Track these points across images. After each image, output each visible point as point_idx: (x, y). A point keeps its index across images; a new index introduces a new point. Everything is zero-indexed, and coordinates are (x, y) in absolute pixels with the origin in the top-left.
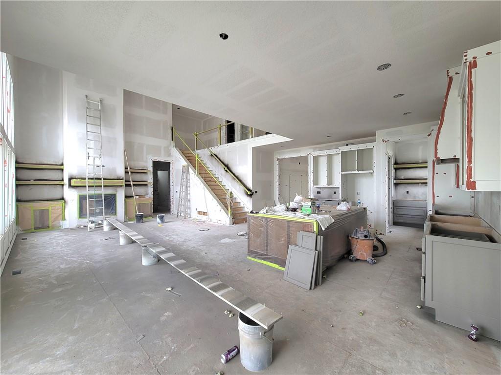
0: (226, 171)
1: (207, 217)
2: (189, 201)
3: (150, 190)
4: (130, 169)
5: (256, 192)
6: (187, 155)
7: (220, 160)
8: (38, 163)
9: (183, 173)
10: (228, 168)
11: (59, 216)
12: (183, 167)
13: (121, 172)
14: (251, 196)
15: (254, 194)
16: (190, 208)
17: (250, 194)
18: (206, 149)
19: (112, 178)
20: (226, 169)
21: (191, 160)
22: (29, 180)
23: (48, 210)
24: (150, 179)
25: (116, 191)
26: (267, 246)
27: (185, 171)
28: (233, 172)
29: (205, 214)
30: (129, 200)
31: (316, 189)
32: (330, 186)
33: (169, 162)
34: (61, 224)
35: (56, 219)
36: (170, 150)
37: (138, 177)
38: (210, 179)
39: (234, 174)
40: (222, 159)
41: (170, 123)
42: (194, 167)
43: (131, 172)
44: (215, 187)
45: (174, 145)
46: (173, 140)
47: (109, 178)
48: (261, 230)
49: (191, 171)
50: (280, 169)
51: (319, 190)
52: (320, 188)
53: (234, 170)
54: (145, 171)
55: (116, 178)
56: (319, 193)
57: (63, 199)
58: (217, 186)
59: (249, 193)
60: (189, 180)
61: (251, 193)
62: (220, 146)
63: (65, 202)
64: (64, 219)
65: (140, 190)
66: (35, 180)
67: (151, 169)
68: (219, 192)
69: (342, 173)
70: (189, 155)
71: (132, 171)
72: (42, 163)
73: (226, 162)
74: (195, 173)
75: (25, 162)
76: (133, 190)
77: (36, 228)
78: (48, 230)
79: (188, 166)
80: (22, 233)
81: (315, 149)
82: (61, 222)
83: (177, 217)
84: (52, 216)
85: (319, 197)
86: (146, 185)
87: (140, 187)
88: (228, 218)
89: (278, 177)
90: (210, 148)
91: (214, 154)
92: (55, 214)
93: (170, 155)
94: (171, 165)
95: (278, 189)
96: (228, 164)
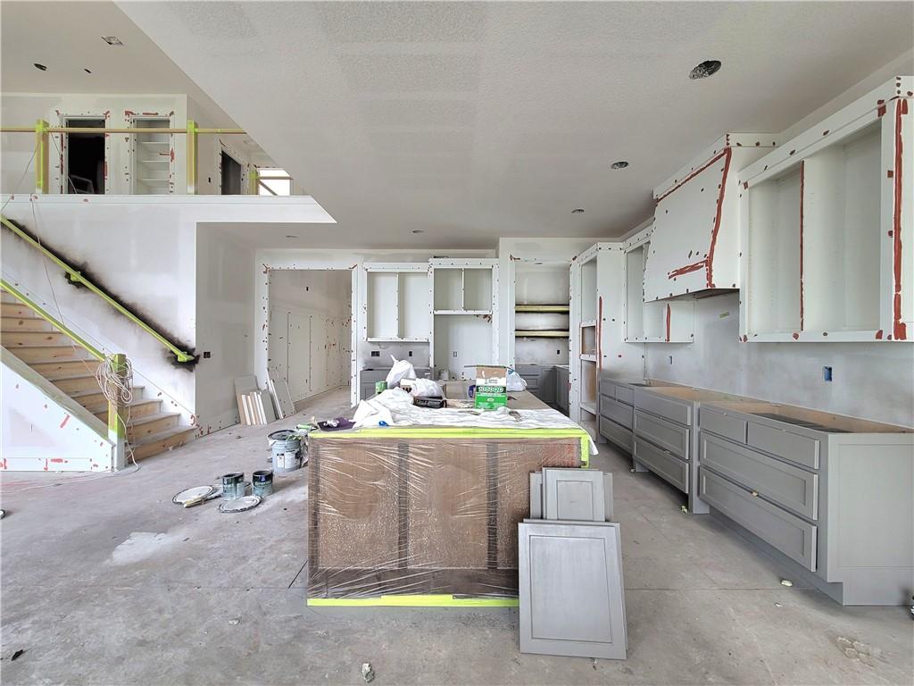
0: (78, 285)
5: (207, 355)
7: (43, 245)
10: (84, 277)
14: (189, 365)
15: (202, 359)
17: (186, 358)
20: (76, 276)
26: (403, 539)
28: (114, 290)
31: (369, 345)
32: (404, 340)
39: (115, 298)
40: (53, 241)
44: (20, 338)
48: (376, 488)
50: (272, 298)
51: (376, 349)
52: (379, 343)
53: (116, 283)
56: (375, 354)
59: (183, 357)
61: (191, 358)
62: (42, 197)
68: (46, 356)
69: (436, 313)
73: (77, 256)
81: (367, 258)
85: (378, 364)
88: (107, 446)
89: (265, 316)
91: (13, 222)
95: (266, 345)
96: (86, 263)
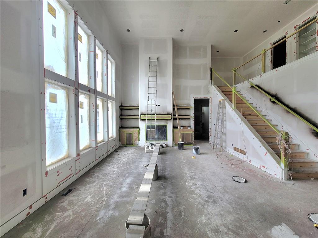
0: (274, 102)
1: (246, 156)
2: (225, 134)
3: (192, 122)
4: (177, 106)
6: (225, 90)
8: (130, 105)
9: (220, 107)
10: (276, 99)
11: (137, 138)
12: (220, 101)
13: (170, 109)
16: (225, 142)
18: (246, 82)
19: (164, 113)
20: (273, 99)
21: (228, 95)
22: (125, 116)
23: (132, 134)
24: (192, 113)
25: (167, 123)
27: (221, 106)
29: (242, 152)
30: (176, 130)
33: (209, 99)
34: (138, 143)
35: (135, 140)
36: (209, 88)
37: (183, 112)
38: (250, 113)
40: (266, 89)
41: (209, 64)
42: (231, 101)
43: (178, 109)
44: (257, 122)
45: (213, 82)
46: (211, 79)
47: (163, 114)
49: (227, 104)
54: (188, 107)
55: (167, 113)
57: (139, 127)
58: (260, 122)
60: (225, 114)
62: (263, 75)
63: (140, 129)
64: (139, 140)
65: (184, 123)
66: (128, 116)
67: (193, 105)
68: (263, 128)
70: (227, 90)
71: (178, 107)
72: (132, 106)
73: (273, 92)
74: (232, 107)
75: (125, 106)
76: (179, 123)
77: (127, 144)
78: (132, 146)
79: (224, 100)
80: (122, 146)
82: (138, 142)
83: (213, 148)
84: (134, 138)
86: (189, 119)
87: (184, 120)
90: (250, 80)
91: (256, 85)
92: (135, 136)
93: (208, 92)
94: (210, 101)
96: (276, 94)
